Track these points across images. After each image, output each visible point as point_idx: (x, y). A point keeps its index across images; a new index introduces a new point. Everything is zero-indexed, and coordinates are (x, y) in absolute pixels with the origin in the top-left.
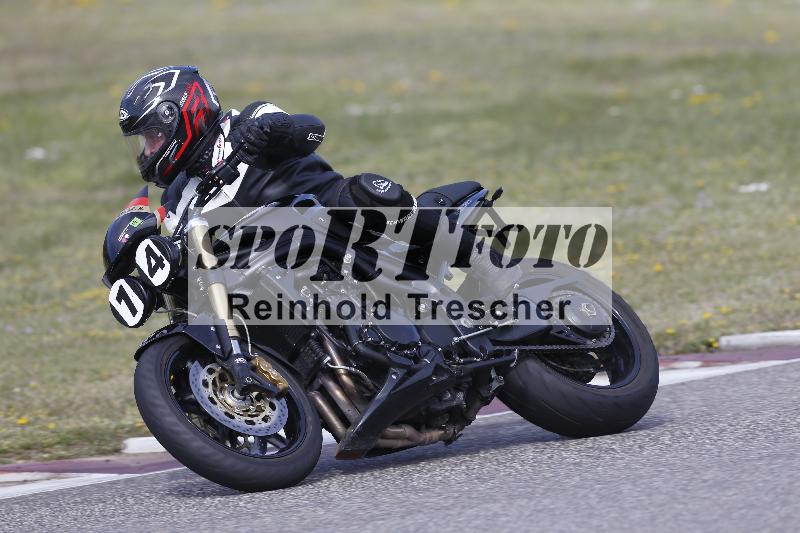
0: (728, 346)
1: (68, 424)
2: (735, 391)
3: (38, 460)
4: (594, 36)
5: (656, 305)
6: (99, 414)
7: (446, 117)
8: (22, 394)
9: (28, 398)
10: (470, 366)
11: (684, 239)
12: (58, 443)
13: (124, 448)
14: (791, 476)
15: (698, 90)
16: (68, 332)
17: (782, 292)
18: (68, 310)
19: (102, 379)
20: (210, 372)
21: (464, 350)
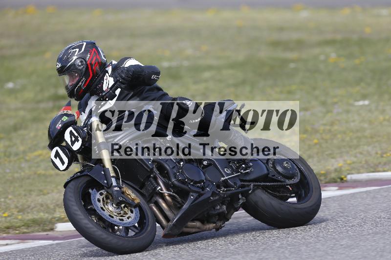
0: (351, 179)
1: (28, 216)
2: (354, 202)
3: (12, 234)
4: (281, 29)
5: (315, 159)
6: (43, 211)
7: (210, 68)
8: (5, 202)
9: (8, 204)
10: (229, 192)
11: (328, 127)
12: (23, 226)
13: (56, 228)
14: (384, 243)
15: (333, 56)
16: (27, 171)
17: (377, 153)
18: (26, 161)
19: (44, 194)
20: (101, 194)
21: (226, 184)
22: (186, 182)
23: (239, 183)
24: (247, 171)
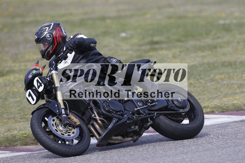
10: (140, 118)
20: (54, 120)
21: (138, 112)
22: (111, 111)
23: (147, 112)
24: (153, 104)
